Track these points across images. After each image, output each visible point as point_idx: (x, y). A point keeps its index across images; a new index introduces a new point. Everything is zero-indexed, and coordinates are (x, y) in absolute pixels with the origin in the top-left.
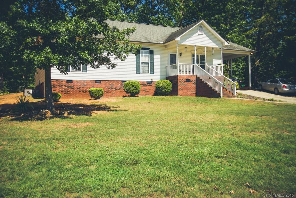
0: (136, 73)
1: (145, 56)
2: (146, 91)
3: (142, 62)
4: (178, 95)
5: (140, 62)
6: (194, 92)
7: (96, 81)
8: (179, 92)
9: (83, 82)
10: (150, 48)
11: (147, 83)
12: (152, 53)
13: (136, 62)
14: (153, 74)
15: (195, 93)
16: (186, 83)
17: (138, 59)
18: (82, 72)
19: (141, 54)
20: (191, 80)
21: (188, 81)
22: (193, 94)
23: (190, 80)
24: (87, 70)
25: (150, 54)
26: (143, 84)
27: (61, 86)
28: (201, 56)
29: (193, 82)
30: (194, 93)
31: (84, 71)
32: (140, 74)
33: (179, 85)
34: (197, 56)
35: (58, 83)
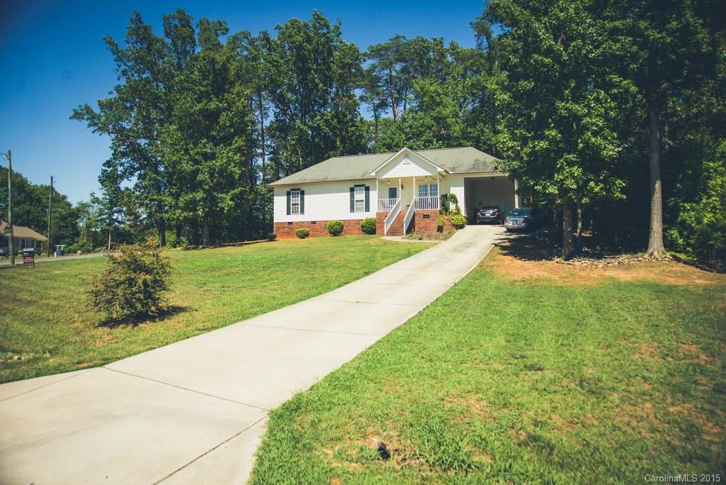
0: (350, 212)
1: (360, 193)
3: (356, 200)
4: (375, 234)
5: (354, 200)
7: (312, 222)
8: (376, 231)
10: (365, 184)
12: (367, 189)
13: (350, 200)
14: (369, 211)
17: (352, 196)
19: (355, 192)
24: (304, 212)
25: (365, 190)
26: (357, 223)
27: (284, 228)
28: (431, 185)
31: (301, 213)
32: (355, 213)
34: (426, 186)
35: (282, 225)
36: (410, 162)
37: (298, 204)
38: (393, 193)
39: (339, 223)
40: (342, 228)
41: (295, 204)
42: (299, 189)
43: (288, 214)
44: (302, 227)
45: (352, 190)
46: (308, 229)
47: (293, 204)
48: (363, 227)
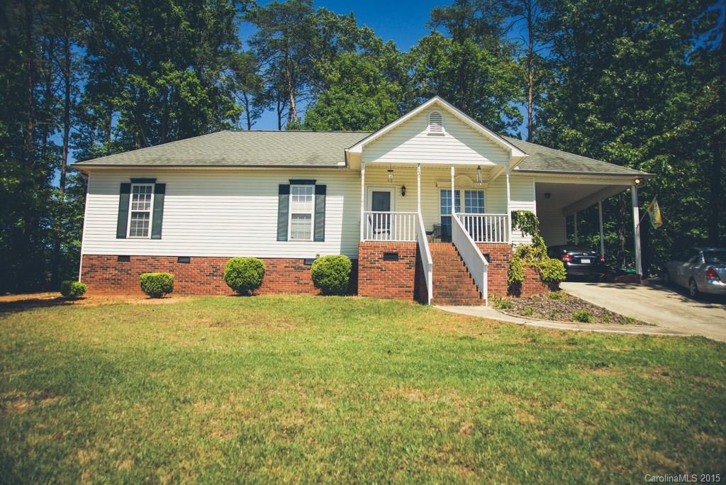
0: (278, 240)
1: (302, 199)
2: (301, 282)
3: (293, 214)
4: (356, 294)
5: (287, 213)
6: (410, 287)
7: (179, 257)
8: (360, 286)
9: (151, 261)
10: (315, 179)
11: (305, 264)
12: (321, 190)
13: (279, 213)
14: (323, 240)
15: (412, 289)
16: (383, 263)
17: (283, 206)
18: (152, 239)
19: (291, 196)
20: (401, 255)
21: (391, 256)
22: (406, 291)
23: (396, 254)
24: (161, 235)
25: (316, 193)
26: (294, 265)
27: (105, 269)
28: (467, 193)
29: (406, 260)
30: (408, 289)
31: (154, 236)
32: (288, 243)
33: (360, 267)
34: (457, 193)
35: (101, 262)
36: (443, 131)
37: (147, 215)
38: (381, 201)
39: (254, 264)
40: (261, 275)
41: (141, 215)
42: (153, 181)
43: (118, 237)
44: (156, 269)
45: (284, 190)
46: (171, 276)
47: (134, 215)
48: (317, 277)
